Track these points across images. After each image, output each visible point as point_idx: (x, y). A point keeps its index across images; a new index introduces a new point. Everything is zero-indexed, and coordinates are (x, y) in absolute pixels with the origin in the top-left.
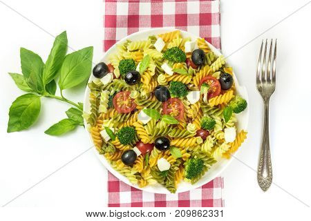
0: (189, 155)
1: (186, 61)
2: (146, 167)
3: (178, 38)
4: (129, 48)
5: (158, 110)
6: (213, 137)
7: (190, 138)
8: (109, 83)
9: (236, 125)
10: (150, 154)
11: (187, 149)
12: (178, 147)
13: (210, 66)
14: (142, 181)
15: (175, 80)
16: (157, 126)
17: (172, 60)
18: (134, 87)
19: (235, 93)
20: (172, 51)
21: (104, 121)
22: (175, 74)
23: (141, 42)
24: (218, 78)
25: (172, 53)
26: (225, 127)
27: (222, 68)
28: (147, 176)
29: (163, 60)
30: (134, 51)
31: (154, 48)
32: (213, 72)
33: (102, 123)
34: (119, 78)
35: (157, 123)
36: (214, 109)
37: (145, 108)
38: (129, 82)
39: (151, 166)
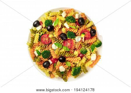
0: (74, 65)
1: (76, 22)
2: (54, 69)
3: (72, 12)
4: (50, 15)
5: (61, 44)
6: (85, 57)
7: (75, 57)
8: (40, 30)
9: (96, 52)
10: (56, 63)
11: (73, 62)
12: (70, 61)
13: (86, 25)
14: (52, 75)
15: (70, 31)
16: (60, 51)
17: (69, 22)
18: (51, 32)
19: (97, 39)
20: (69, 18)
21: (36, 47)
22: (70, 28)
23: (56, 13)
24: (90, 31)
25: (69, 19)
26: (91, 53)
27: (92, 27)
28: (54, 73)
29: (65, 21)
30: (52, 16)
31: (61, 16)
32: (87, 28)
33: (35, 48)
34: (45, 28)
35: (60, 49)
36: (87, 45)
37: (55, 42)
38: (49, 30)
39: (56, 69)
